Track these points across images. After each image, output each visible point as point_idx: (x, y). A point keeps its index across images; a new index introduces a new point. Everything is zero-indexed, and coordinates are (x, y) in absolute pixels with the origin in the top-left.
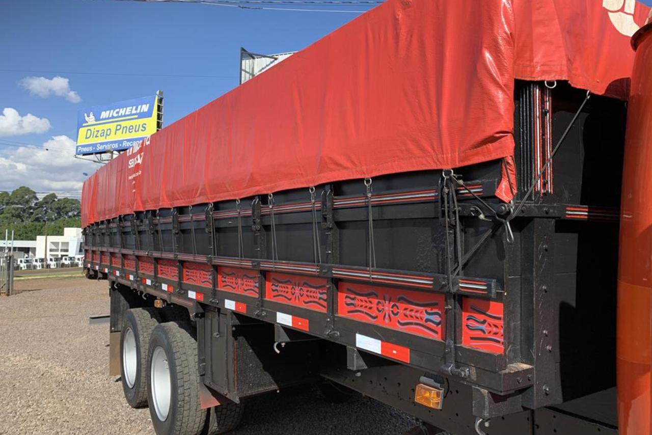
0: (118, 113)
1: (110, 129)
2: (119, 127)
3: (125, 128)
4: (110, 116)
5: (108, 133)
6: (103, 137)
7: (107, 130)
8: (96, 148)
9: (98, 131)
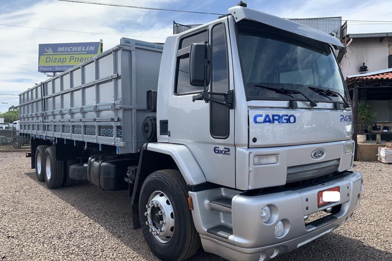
0: (71, 49)
1: (66, 59)
2: (72, 58)
3: (77, 59)
4: (65, 50)
5: (64, 60)
6: (60, 63)
7: (63, 59)
8: (54, 69)
9: (56, 59)
